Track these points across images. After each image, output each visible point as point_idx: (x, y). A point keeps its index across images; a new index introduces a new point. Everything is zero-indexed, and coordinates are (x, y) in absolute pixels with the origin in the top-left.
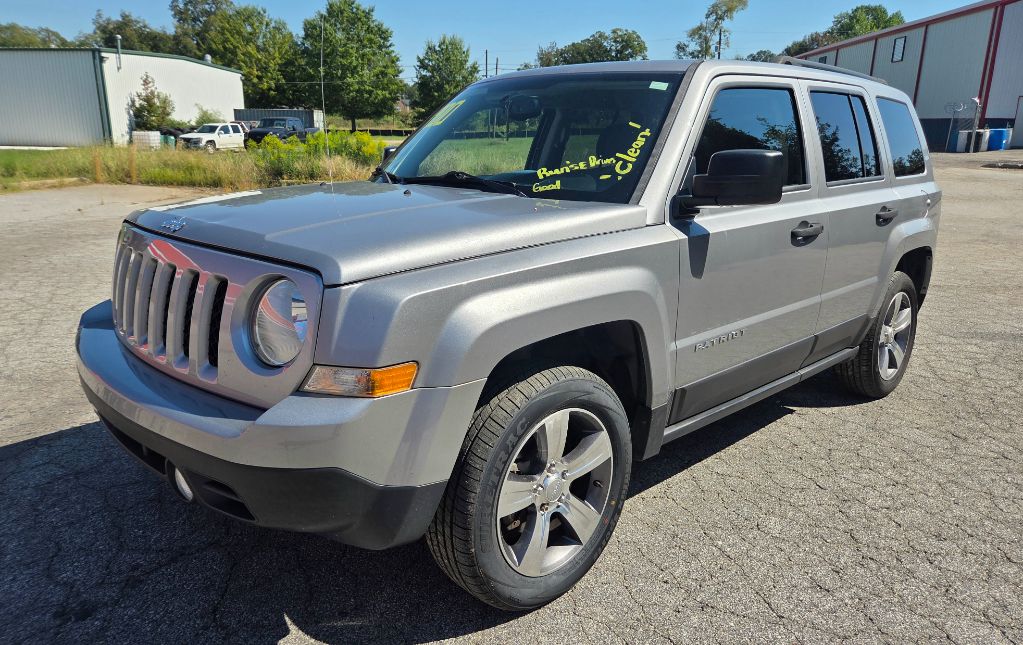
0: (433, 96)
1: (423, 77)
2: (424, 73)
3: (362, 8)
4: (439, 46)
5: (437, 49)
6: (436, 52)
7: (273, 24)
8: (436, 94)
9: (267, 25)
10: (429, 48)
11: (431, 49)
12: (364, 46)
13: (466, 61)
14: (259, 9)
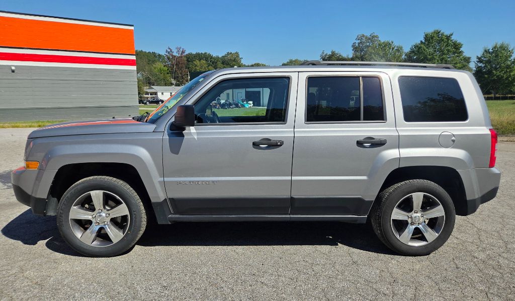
0: (485, 77)
1: (479, 67)
2: (480, 65)
3: (445, 34)
4: (492, 49)
5: (491, 51)
6: (489, 53)
7: (396, 48)
8: (486, 76)
9: (393, 49)
10: (485, 51)
11: (486, 51)
12: (444, 54)
13: (511, 56)
14: (390, 42)
